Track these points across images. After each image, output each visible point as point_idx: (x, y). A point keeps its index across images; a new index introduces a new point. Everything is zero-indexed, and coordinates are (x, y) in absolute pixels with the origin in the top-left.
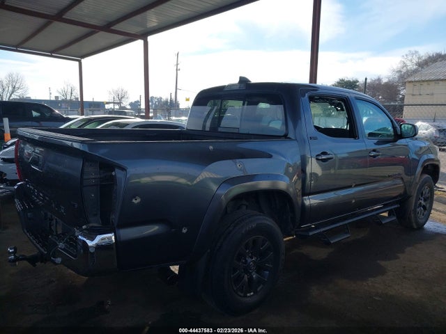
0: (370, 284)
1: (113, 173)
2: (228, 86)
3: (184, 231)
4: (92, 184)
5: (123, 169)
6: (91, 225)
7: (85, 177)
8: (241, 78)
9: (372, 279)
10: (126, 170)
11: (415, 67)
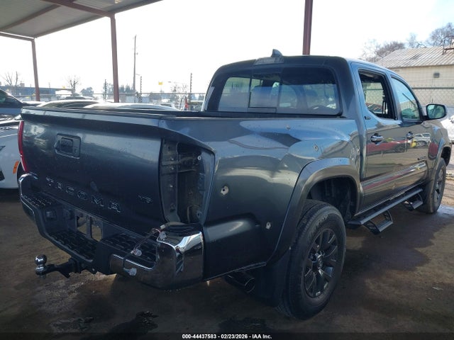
0: (421, 273)
1: (199, 158)
2: (258, 60)
3: (268, 227)
4: (171, 172)
5: (210, 152)
6: (171, 223)
7: (164, 163)
8: (274, 50)
9: (422, 268)
10: (214, 154)
11: (374, 55)
